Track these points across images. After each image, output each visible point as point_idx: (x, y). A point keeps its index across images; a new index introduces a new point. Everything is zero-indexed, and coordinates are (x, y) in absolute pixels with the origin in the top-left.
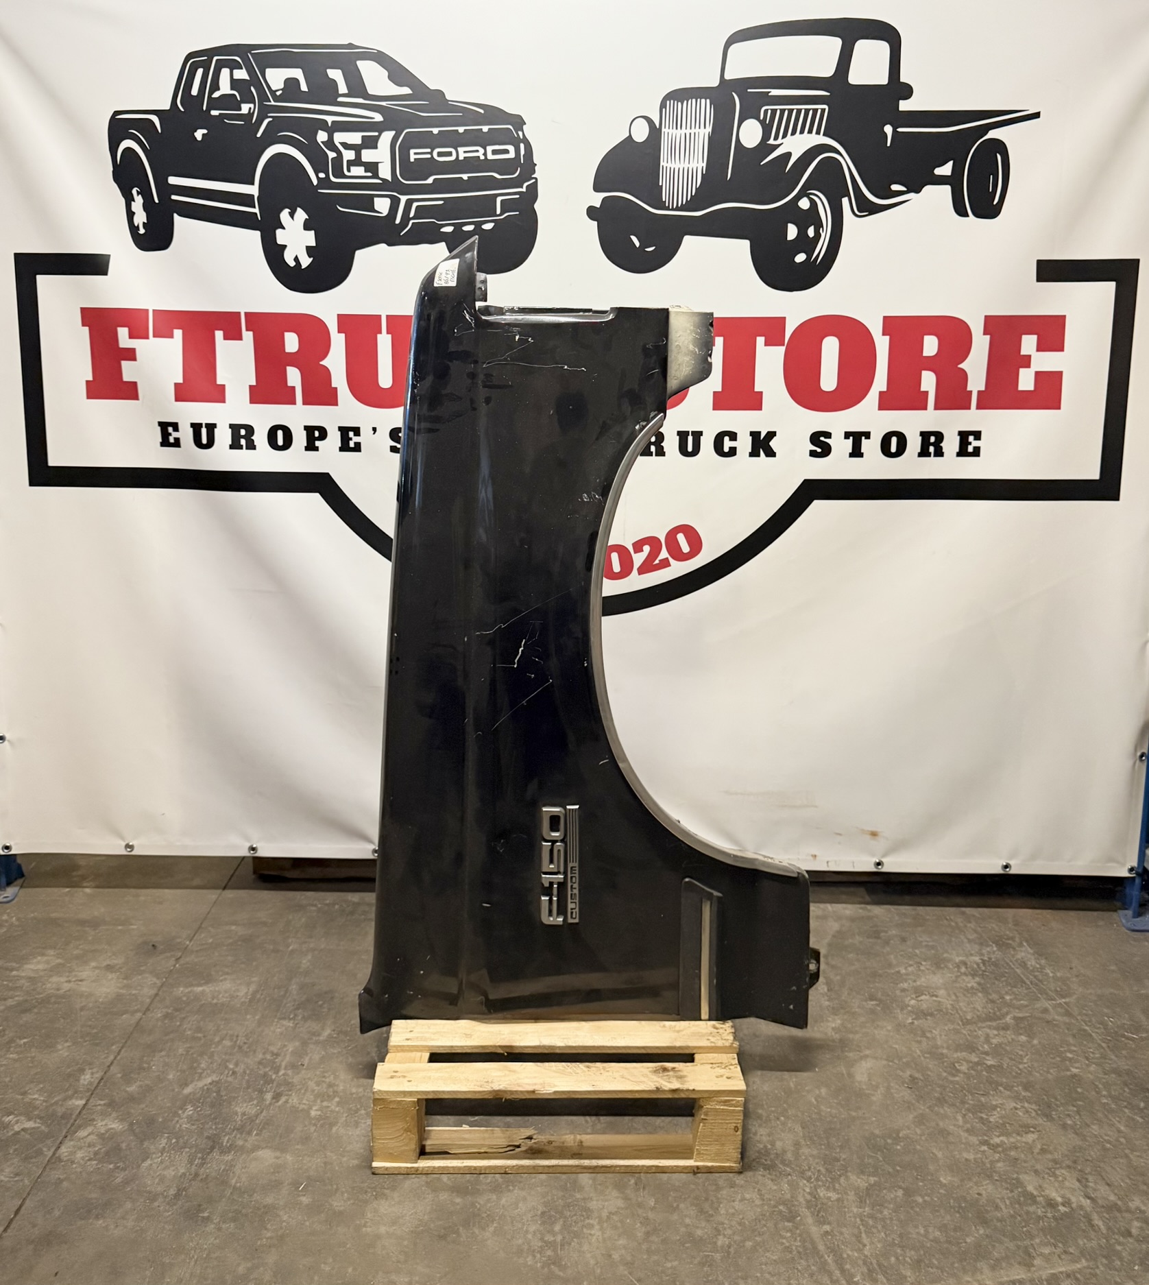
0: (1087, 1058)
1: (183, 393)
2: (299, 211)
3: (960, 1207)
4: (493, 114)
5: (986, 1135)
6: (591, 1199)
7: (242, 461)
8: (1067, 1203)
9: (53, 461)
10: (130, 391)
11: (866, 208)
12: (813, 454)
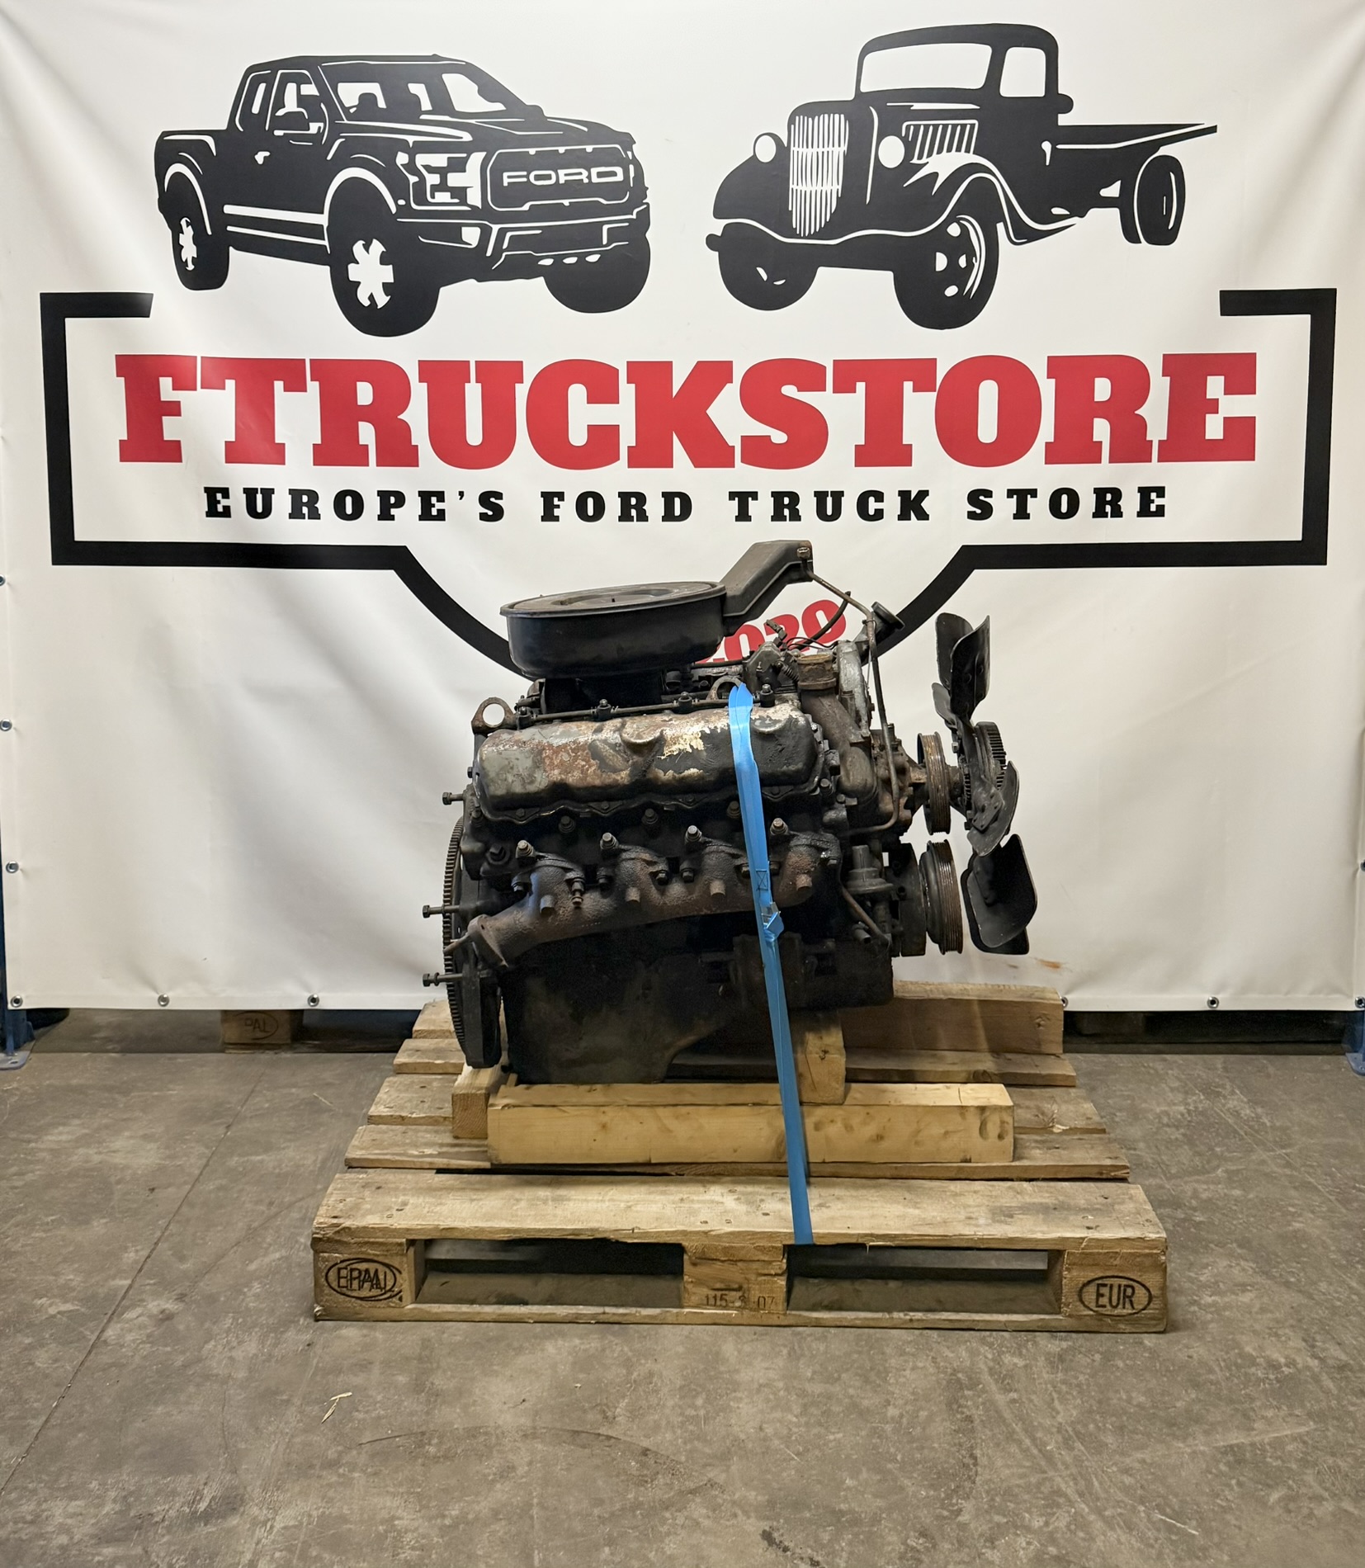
0: (1313, 1212)
1: (235, 453)
2: (375, 242)
3: (1168, 1370)
4: (598, 132)
5: (1194, 1294)
6: (737, 1371)
7: (304, 533)
8: (1291, 1363)
9: (80, 535)
10: (171, 452)
11: (1024, 235)
12: (971, 515)
